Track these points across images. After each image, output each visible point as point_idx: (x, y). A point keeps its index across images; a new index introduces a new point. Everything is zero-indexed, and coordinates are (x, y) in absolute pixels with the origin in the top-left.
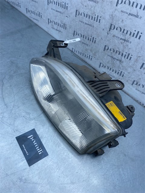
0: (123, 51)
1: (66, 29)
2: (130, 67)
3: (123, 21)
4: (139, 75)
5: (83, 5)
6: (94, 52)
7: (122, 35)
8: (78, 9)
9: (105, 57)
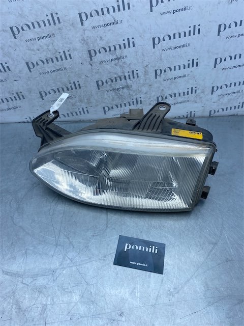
0: (124, 73)
1: (24, 98)
2: (143, 85)
3: (101, 38)
4: (159, 87)
5: (33, 50)
6: (86, 101)
7: (111, 55)
8: (28, 60)
9: (106, 96)
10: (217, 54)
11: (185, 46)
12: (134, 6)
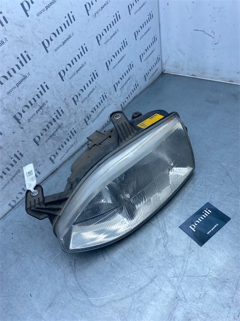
0: (51, 117)
2: (70, 116)
7: (34, 109)
9: (47, 147)
10: (105, 59)
11: (83, 65)
12: (32, 55)
